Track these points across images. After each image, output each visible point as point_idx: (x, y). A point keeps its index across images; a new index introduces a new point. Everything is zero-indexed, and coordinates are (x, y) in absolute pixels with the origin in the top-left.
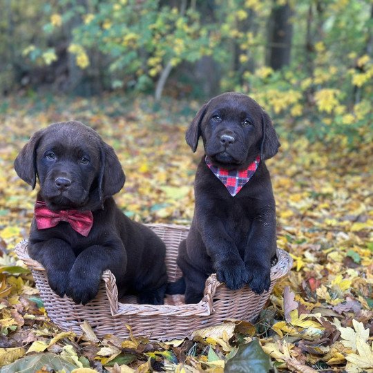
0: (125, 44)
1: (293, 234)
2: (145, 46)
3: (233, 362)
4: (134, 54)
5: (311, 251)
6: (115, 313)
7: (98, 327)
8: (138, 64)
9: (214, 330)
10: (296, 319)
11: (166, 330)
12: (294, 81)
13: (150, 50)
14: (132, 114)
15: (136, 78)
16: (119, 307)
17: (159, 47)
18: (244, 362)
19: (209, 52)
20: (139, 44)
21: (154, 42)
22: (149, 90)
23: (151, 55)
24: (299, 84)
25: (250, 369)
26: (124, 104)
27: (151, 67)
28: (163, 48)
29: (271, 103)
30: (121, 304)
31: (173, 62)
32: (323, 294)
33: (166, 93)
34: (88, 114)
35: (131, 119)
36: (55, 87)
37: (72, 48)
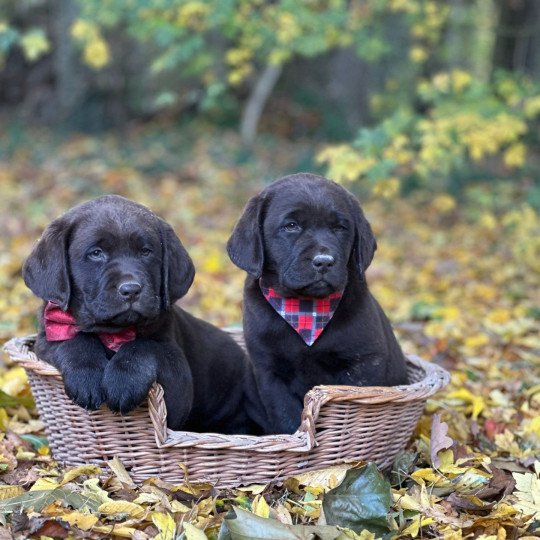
0: (182, 21)
1: (481, 369)
2: (222, 28)
3: (337, 495)
4: (198, 42)
5: (503, 390)
6: (162, 443)
7: (135, 469)
8: (205, 61)
9: (316, 475)
10: (448, 465)
11: (241, 475)
12: (514, 100)
13: (230, 34)
14: (191, 168)
15: (202, 87)
16: (168, 435)
17: (248, 28)
18: (354, 498)
19: (346, 40)
20: (210, 23)
21: (238, 20)
22: (229, 121)
23: (234, 44)
24: (521, 105)
25: (363, 507)
26: (174, 150)
27: (232, 68)
28: (256, 32)
29: (465, 139)
30: (171, 431)
31: (276, 58)
32: (507, 445)
33: (266, 126)
34: (99, 169)
35: (188, 180)
36: (25, 111)
37: (81, 29)
